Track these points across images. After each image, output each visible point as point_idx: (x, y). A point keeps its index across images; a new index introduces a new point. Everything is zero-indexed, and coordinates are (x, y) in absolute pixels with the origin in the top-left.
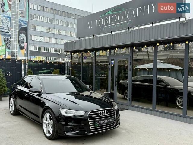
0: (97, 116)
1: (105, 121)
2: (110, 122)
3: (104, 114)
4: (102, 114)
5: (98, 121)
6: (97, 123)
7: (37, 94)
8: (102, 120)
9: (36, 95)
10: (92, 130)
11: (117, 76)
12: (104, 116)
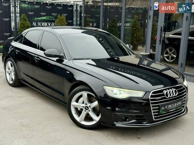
0: (162, 99)
1: (173, 105)
2: (179, 106)
3: (172, 94)
4: (169, 95)
5: (164, 106)
6: (163, 108)
7: (57, 60)
8: (168, 104)
9: (55, 60)
10: (155, 118)
11: (163, 29)
12: (172, 97)
